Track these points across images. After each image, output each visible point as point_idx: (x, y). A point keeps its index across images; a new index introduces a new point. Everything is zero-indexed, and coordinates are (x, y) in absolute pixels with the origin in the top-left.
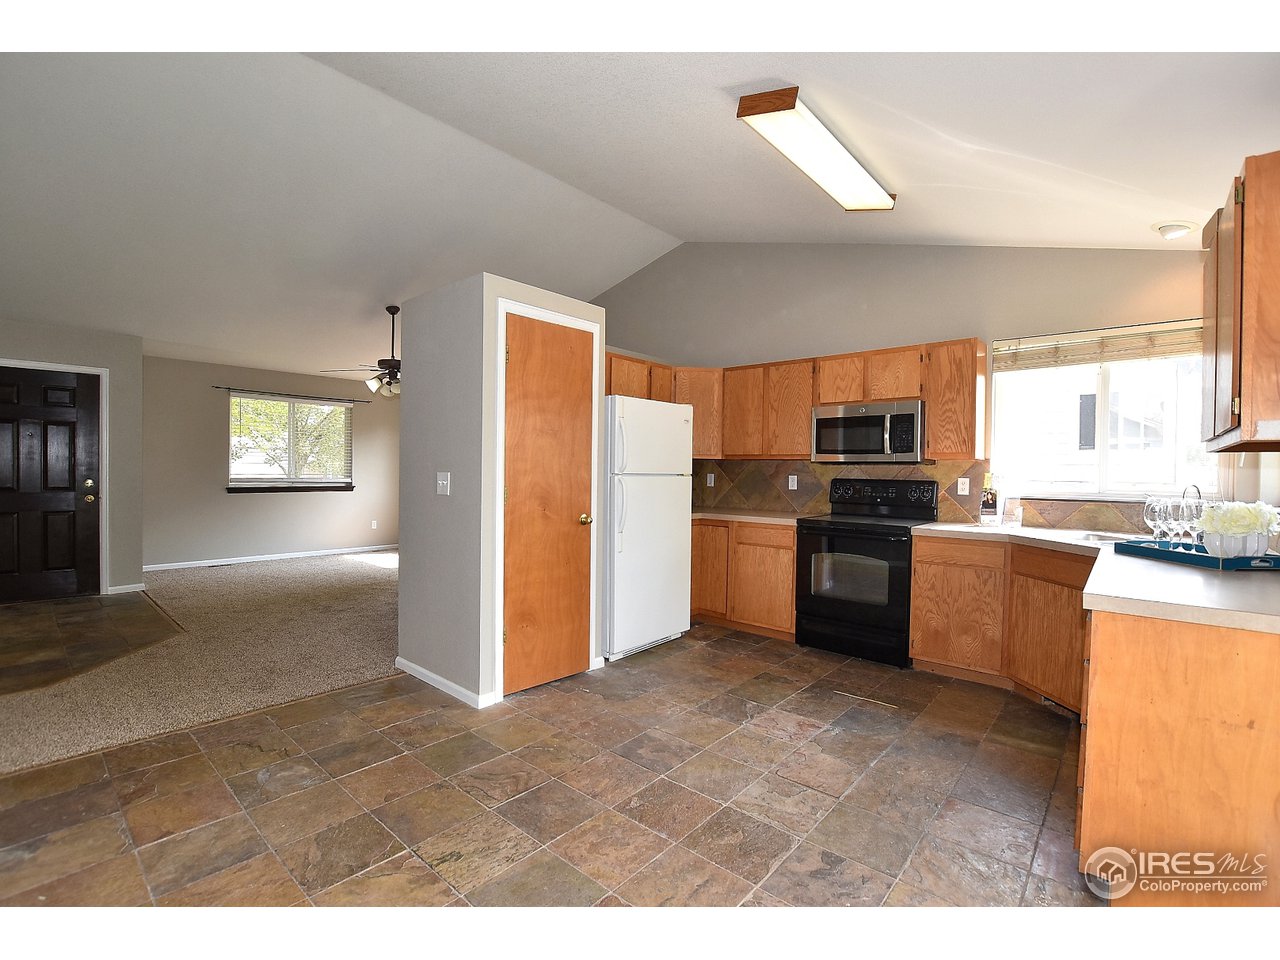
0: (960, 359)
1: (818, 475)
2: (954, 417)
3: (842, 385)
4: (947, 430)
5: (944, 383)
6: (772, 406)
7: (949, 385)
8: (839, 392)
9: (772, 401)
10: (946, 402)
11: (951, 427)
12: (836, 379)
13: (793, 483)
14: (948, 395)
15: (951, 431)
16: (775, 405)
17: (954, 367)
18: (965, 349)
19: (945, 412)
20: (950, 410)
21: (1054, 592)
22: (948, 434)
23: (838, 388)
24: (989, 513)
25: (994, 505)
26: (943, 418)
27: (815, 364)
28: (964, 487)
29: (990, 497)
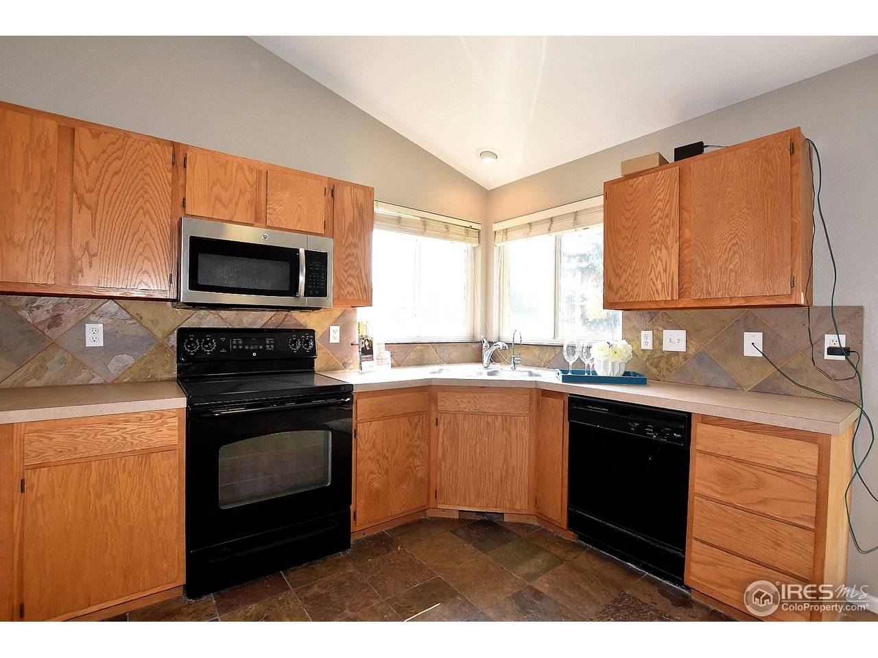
0: (361, 205)
1: (146, 322)
2: (356, 263)
3: (225, 196)
4: (350, 275)
5: (347, 225)
6: (81, 200)
7: (352, 228)
8: (219, 206)
9: (81, 190)
10: (349, 246)
11: (353, 272)
12: (214, 184)
13: (94, 336)
14: (350, 239)
15: (353, 276)
16: (90, 198)
17: (356, 210)
18: (365, 195)
19: (347, 257)
20: (353, 254)
21: (488, 423)
22: (350, 279)
23: (218, 199)
24: (367, 359)
25: (371, 352)
26: (347, 261)
27: (179, 156)
28: (335, 335)
29: (367, 343)
